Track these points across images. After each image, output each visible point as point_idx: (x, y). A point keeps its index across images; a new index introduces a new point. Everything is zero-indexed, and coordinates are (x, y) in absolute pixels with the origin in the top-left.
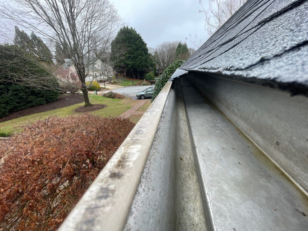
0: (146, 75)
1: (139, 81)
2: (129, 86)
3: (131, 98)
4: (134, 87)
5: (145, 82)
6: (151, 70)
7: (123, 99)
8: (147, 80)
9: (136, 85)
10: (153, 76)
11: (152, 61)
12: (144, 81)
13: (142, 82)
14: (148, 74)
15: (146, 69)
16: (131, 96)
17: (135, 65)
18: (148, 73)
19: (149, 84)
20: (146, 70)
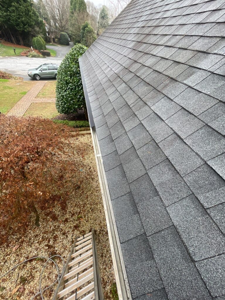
0: (33, 40)
1: (25, 50)
2: (10, 56)
3: (21, 78)
4: (18, 58)
5: (34, 52)
6: (38, 33)
7: (9, 78)
8: (35, 48)
9: (20, 55)
10: (43, 43)
11: (38, 17)
12: (32, 50)
13: (29, 51)
14: (35, 39)
15: (30, 29)
16: (19, 75)
17: (9, 19)
18: (35, 36)
19: (41, 55)
20: (30, 32)
